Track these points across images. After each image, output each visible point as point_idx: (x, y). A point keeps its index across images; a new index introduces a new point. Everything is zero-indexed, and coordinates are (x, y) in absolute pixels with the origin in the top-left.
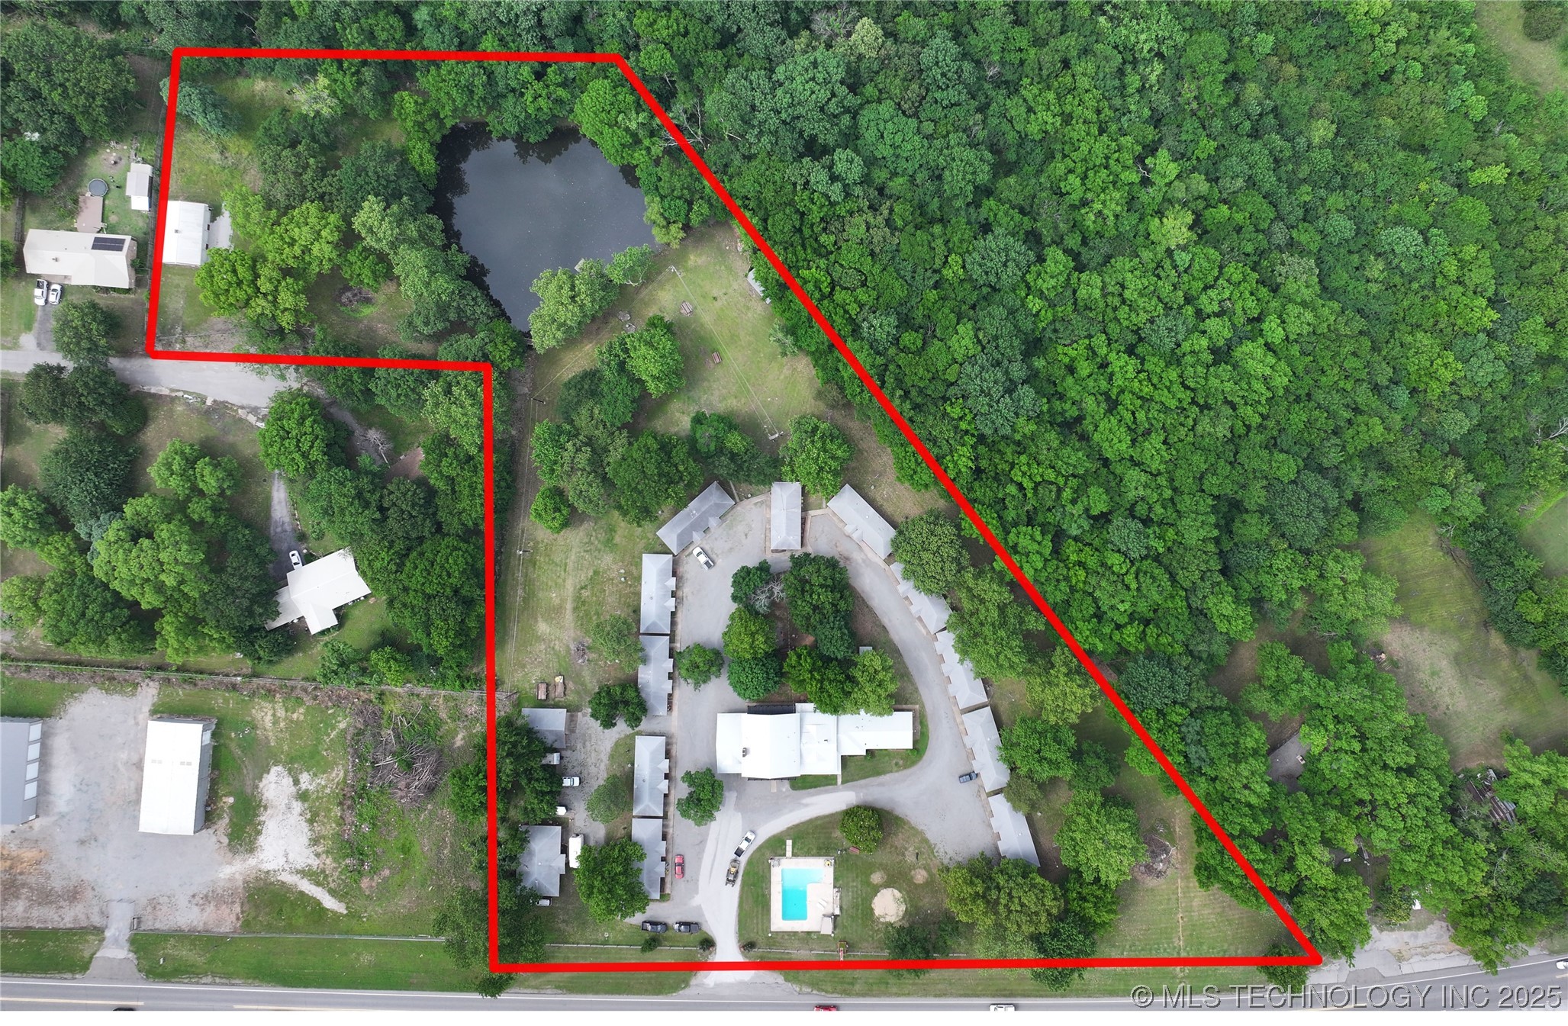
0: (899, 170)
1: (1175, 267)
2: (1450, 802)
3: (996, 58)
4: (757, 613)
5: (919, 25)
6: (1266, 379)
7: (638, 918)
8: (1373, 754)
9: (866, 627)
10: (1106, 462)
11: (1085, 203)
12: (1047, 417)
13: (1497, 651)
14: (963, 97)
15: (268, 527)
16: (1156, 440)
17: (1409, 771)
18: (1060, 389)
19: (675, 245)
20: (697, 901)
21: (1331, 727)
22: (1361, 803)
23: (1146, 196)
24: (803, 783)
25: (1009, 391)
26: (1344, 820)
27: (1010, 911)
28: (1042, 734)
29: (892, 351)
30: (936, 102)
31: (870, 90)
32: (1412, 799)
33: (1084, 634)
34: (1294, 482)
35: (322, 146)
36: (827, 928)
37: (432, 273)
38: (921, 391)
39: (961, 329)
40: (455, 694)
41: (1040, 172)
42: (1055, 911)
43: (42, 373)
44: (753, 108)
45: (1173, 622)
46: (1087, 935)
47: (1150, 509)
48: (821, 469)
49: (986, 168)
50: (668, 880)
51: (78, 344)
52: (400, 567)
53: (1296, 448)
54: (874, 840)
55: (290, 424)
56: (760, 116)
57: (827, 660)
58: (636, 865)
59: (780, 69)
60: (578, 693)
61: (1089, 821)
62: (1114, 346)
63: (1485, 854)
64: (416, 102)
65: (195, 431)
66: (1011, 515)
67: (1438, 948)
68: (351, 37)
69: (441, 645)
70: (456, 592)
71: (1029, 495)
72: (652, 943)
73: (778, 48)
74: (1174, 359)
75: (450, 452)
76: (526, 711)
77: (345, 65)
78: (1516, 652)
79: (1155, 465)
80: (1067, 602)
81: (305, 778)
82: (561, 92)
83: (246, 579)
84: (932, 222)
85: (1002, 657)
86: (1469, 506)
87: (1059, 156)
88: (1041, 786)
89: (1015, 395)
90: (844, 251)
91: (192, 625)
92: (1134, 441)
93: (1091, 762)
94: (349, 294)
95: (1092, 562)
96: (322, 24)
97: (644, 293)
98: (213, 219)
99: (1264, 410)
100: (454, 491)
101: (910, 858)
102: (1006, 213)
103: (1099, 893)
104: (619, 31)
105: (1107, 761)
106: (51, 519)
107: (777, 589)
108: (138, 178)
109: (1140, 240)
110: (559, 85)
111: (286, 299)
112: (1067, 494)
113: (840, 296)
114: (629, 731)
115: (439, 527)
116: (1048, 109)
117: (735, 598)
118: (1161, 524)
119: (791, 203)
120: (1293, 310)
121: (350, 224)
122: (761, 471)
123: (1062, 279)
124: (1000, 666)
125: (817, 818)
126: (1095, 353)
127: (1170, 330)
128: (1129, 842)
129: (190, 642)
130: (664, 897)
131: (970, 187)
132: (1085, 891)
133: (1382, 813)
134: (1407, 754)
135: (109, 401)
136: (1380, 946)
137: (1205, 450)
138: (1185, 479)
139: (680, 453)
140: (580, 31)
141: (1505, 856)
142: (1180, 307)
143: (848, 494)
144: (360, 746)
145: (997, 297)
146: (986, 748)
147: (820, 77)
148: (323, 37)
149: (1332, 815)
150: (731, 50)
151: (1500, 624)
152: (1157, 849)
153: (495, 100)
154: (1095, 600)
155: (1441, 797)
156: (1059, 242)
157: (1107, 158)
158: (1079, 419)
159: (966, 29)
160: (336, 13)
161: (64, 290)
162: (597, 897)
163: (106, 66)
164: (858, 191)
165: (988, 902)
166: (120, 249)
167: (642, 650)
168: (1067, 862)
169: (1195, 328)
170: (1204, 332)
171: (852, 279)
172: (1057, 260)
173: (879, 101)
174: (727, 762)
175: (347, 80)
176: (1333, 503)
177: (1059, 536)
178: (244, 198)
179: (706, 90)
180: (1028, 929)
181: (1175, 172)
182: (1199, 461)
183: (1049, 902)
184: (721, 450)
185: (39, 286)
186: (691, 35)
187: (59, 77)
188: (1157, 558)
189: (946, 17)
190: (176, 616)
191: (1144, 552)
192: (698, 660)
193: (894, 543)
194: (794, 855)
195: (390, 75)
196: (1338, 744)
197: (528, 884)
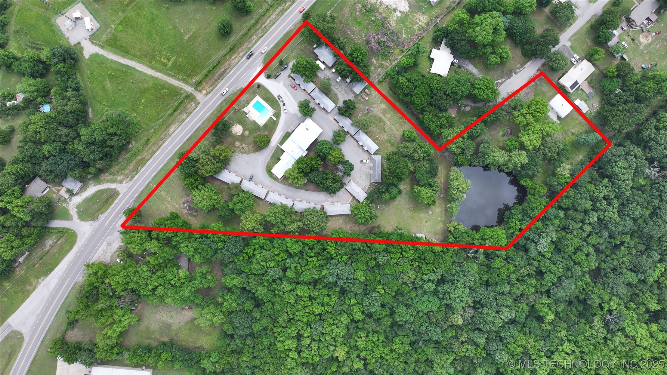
0: (417, 297)
1: (331, 344)
2: (137, 292)
3: (423, 347)
4: (339, 163)
5: (448, 336)
6: (283, 342)
7: (291, 65)
8: (167, 285)
9: (311, 186)
10: (298, 283)
11: (367, 336)
12: (323, 279)
13: (163, 337)
14: (420, 330)
15: (469, 61)
16: (292, 301)
17: (154, 289)
18: (327, 288)
19: (448, 225)
20: (281, 83)
21: (182, 280)
22: (157, 270)
23: (355, 353)
24: (287, 135)
25: (337, 276)
26: (157, 263)
27: (209, 160)
28: (245, 207)
29: (373, 256)
30: (425, 322)
31: (443, 308)
32: (147, 284)
33: (261, 240)
34: (251, 326)
35: (551, 160)
36: (246, 110)
37: (495, 160)
38: (357, 254)
39: (364, 278)
40: (387, 70)
41: (385, 332)
42: (199, 171)
43: (556, 42)
44: (465, 276)
45: (244, 265)
46: (186, 173)
47: (277, 284)
48: (360, 212)
49: (398, 320)
50: (293, 81)
51: (556, 58)
52: (430, 87)
53: (259, 334)
54: (257, 142)
55: (489, 92)
56: (461, 276)
57: (312, 170)
58: (304, 78)
59: (468, 291)
60: (359, 100)
61: (214, 199)
62: (325, 312)
63: (116, 290)
64: (541, 193)
65: (510, 65)
66: (306, 248)
67: (103, 256)
68: (571, 192)
69: (402, 80)
70: (411, 95)
71: (307, 257)
72: (281, 63)
73: (474, 295)
74: (308, 324)
75: (447, 124)
76: (367, 84)
77: (566, 184)
78: (158, 342)
79: (286, 295)
80: (272, 242)
81: (399, 15)
82: (511, 231)
83: (461, 46)
84: (397, 294)
85: (274, 215)
86: (206, 364)
87: (385, 340)
88: (233, 195)
89: (335, 277)
90: (409, 266)
91: (461, 23)
92: (297, 295)
93: (228, 213)
94: (509, 132)
95: (277, 258)
96: (581, 188)
97: (443, 206)
98: (558, 116)
99: (275, 334)
100: (437, 116)
101: (244, 145)
102: (382, 314)
103: (193, 186)
104: (514, 259)
105: (224, 217)
106: (519, 11)
107: (340, 174)
108: (584, 108)
109: (345, 342)
110: (514, 232)
111: (521, 119)
112: (299, 267)
113: (399, 255)
114: (338, 105)
115: (431, 104)
116: (399, 348)
117: (348, 161)
118: (271, 283)
119: (433, 264)
120: (294, 364)
121: (526, 150)
122: (373, 196)
123: (353, 314)
124: (272, 213)
125: (275, 131)
126: (328, 305)
127: (316, 329)
128: (199, 205)
129: (457, 19)
130: (290, 76)
131: (396, 311)
132: (197, 182)
133: (150, 274)
134: (159, 293)
135: (535, 52)
136: (116, 242)
137: (279, 311)
138: (276, 300)
139: (396, 181)
140: (523, 249)
141: (111, 294)
142: (320, 337)
143: (348, 212)
144: (394, 36)
145: (363, 294)
146: (254, 189)
147: (457, 299)
148: (578, 185)
149: (161, 261)
150: (484, 283)
151: (169, 344)
152: (190, 209)
153: (524, 213)
154: (266, 250)
155: (140, 291)
156: (363, 321)
157: (373, 352)
158: (315, 286)
159: (437, 346)
160: (581, 194)
161: (572, 64)
162: (305, 63)
163: (617, 127)
164: (421, 283)
165: (217, 157)
166: (570, 87)
167: (356, 126)
168: (208, 184)
169: (311, 336)
170: (308, 337)
171: (400, 262)
172: (359, 316)
173: (438, 308)
174: (309, 122)
175: (563, 181)
176: (237, 331)
177: (290, 255)
178: (555, 130)
179: (480, 267)
180: (201, 161)
181: (354, 366)
182: (278, 307)
183: (203, 172)
184: (387, 190)
185: (579, 59)
186: (496, 276)
187: (625, 112)
188: (263, 275)
189: (444, 343)
190: (467, 21)
191: (267, 273)
192: (340, 139)
193: (325, 213)
194: (271, 118)
195: (553, 193)
196: (177, 278)
197: (324, 47)
